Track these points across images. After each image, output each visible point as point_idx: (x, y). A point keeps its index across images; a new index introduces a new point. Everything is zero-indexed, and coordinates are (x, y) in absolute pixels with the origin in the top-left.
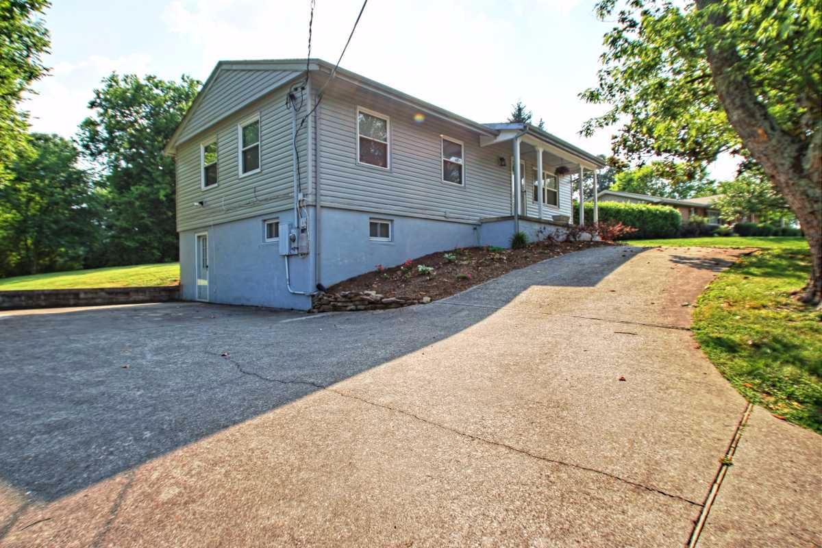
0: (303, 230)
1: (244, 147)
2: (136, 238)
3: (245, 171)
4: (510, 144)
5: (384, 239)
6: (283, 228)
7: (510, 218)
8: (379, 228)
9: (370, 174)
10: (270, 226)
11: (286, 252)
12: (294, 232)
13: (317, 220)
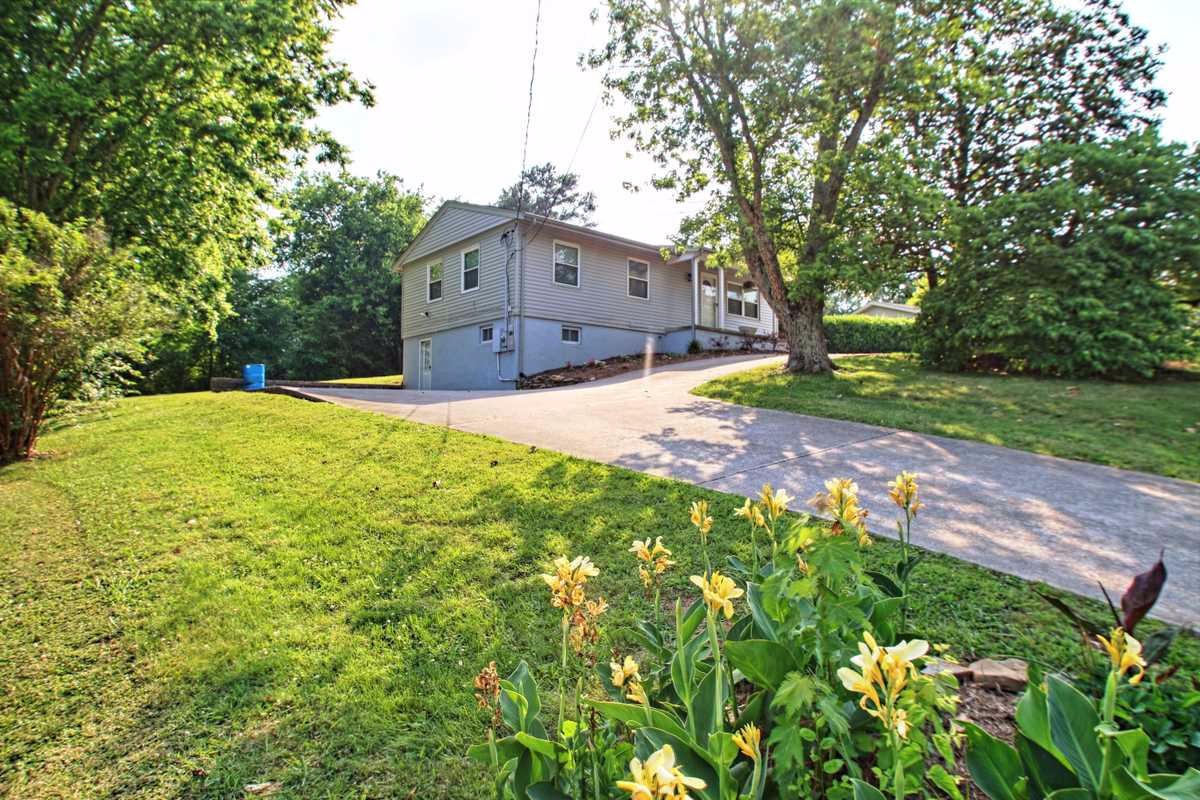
0: (511, 333)
1: (466, 268)
2: (325, 353)
3: (466, 288)
4: (689, 263)
5: (574, 343)
6: (496, 333)
7: (689, 328)
8: (570, 334)
9: (564, 292)
10: (485, 331)
11: (498, 350)
12: (505, 335)
13: (521, 326)
